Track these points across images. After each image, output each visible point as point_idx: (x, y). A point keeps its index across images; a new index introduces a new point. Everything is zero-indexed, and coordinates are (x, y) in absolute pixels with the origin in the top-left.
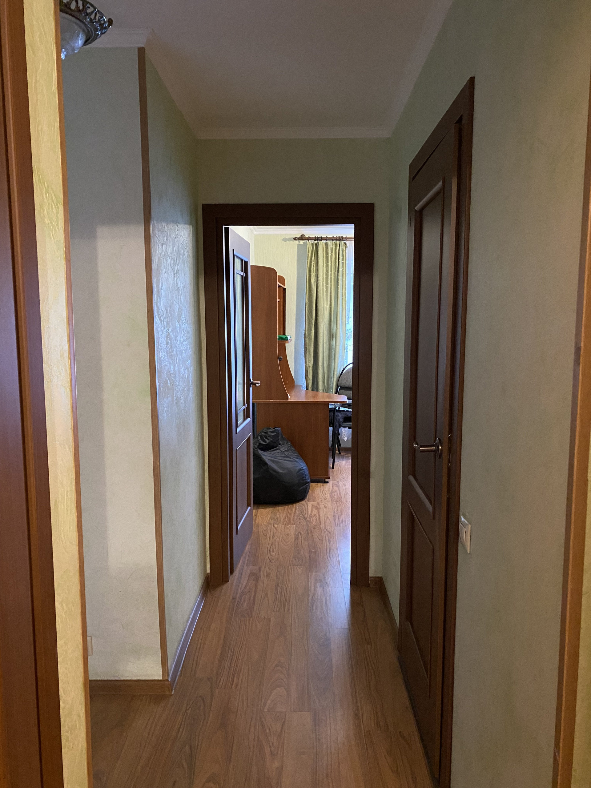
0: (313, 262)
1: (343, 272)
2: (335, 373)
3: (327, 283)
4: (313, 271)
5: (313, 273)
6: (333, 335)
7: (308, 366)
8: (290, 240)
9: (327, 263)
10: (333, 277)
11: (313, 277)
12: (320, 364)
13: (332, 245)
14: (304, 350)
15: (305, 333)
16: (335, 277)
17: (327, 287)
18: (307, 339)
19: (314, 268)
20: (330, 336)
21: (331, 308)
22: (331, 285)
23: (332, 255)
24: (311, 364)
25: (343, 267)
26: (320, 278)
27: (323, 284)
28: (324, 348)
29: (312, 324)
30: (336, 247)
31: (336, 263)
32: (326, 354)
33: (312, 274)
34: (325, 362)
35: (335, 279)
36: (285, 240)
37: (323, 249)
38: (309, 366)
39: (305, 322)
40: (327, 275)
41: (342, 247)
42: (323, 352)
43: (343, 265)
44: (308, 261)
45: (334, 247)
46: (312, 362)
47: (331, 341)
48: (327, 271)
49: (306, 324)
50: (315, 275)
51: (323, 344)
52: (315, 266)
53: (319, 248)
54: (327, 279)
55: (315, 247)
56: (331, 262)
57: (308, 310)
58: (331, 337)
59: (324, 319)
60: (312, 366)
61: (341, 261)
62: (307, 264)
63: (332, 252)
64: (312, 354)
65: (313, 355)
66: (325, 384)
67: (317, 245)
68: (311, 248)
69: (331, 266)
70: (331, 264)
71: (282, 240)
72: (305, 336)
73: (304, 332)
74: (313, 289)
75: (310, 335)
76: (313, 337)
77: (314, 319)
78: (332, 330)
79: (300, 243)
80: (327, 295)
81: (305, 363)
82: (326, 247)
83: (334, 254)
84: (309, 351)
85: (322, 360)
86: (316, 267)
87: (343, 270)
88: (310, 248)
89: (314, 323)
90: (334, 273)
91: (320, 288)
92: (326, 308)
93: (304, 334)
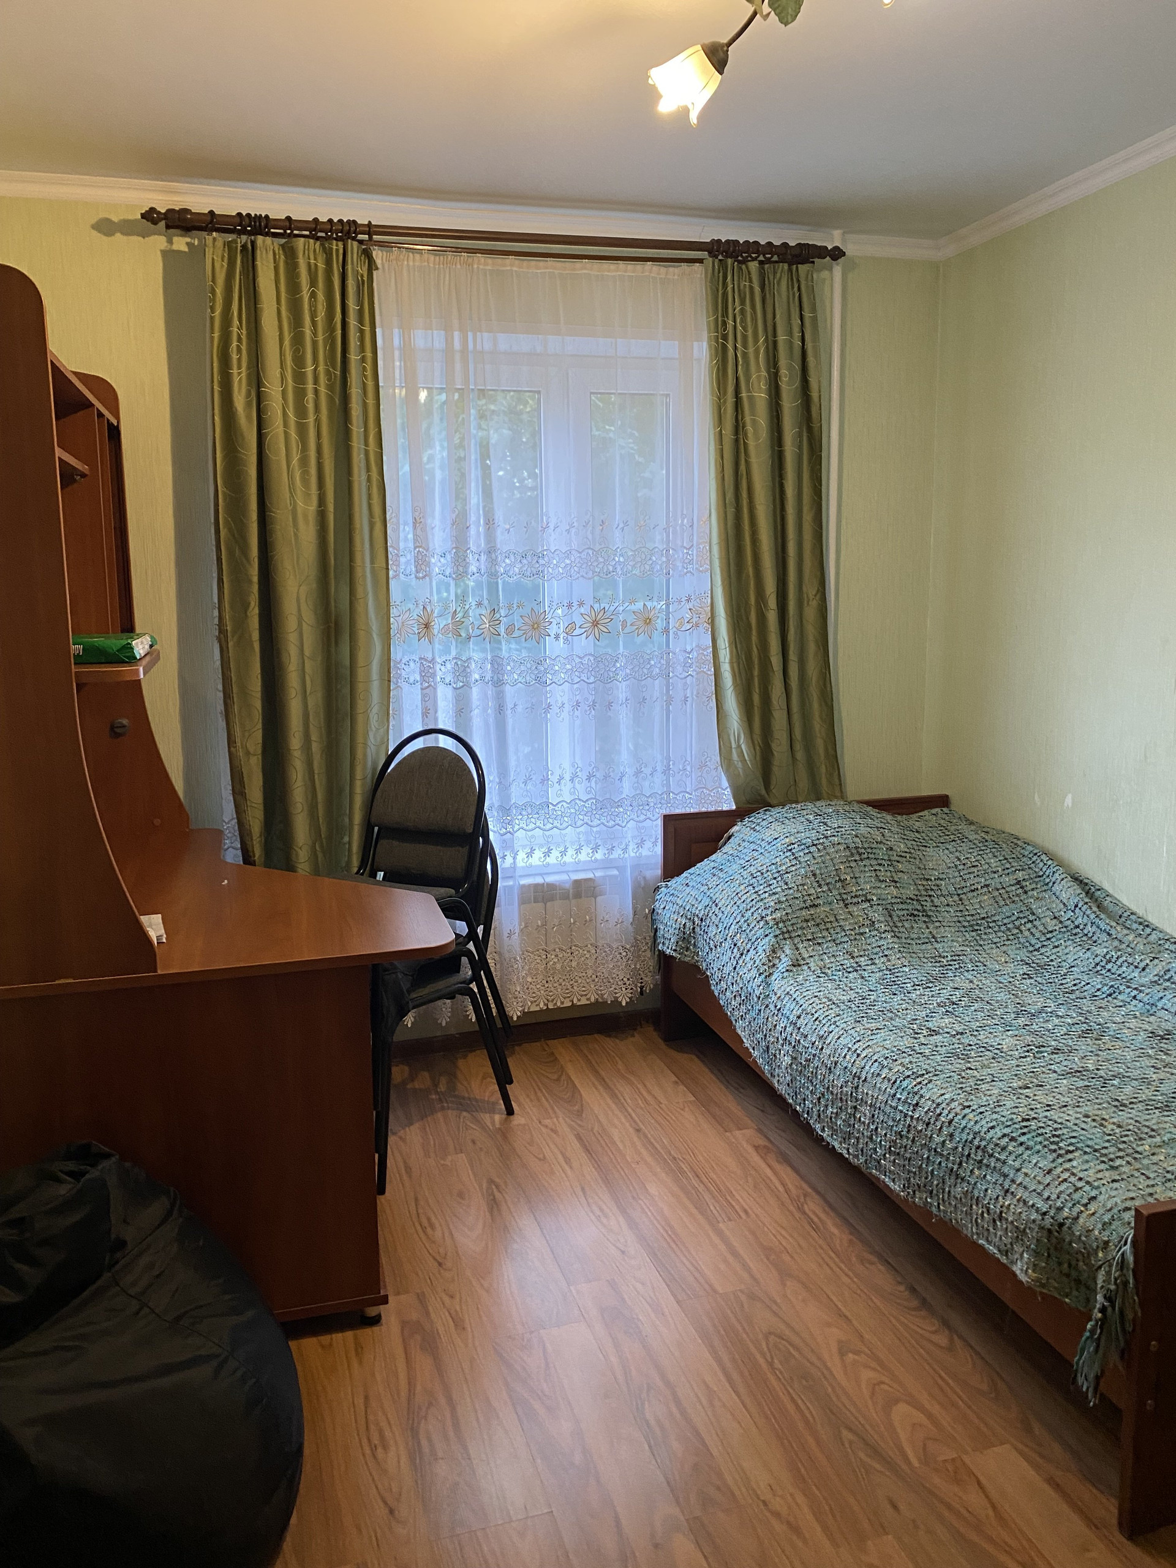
0: (236, 322)
1: (364, 369)
2: (359, 775)
3: (301, 412)
4: (239, 360)
5: (239, 367)
6: (337, 624)
7: (241, 754)
8: (126, 228)
9: (295, 328)
10: (323, 390)
11: (240, 388)
12: (295, 743)
13: (312, 256)
14: (220, 687)
15: (220, 618)
16: (330, 387)
17: (302, 430)
18: (231, 644)
19: (244, 348)
20: (329, 627)
21: (322, 514)
22: (318, 421)
23: (313, 295)
24: (254, 740)
25: (362, 348)
26: (273, 389)
27: (285, 414)
28: (308, 678)
29: (250, 582)
30: (328, 262)
31: (330, 328)
32: (316, 700)
33: (235, 371)
34: (314, 737)
35: (330, 399)
36: (105, 227)
37: (276, 269)
38: (248, 753)
39: (215, 575)
40: (299, 378)
41: (356, 266)
42: (305, 691)
43: (362, 339)
44: (212, 319)
45: (321, 266)
46: (258, 735)
47: (333, 650)
48: (299, 361)
49: (220, 581)
50: (249, 376)
51: (304, 662)
52: (244, 337)
53: (258, 263)
54: (300, 394)
55: (242, 262)
56: (314, 323)
57: (226, 522)
58: (333, 630)
59: (298, 558)
60: (259, 751)
61: (352, 322)
62: (212, 331)
63: (313, 283)
64: (258, 704)
65: (260, 709)
66: (321, 820)
67: (250, 254)
68: (225, 265)
69: (315, 344)
70: (315, 334)
71: (94, 227)
72: (220, 632)
73: (216, 613)
74: (242, 435)
75: (241, 623)
76: (256, 636)
77: (256, 560)
78: (333, 603)
79: (175, 247)
80: (304, 461)
81: (231, 742)
82: (286, 263)
83: (321, 296)
84: (244, 692)
85: (301, 729)
86: (249, 344)
87: (363, 360)
88: (217, 265)
89: (255, 579)
90: (328, 373)
91: (276, 427)
92: (305, 516)
93: (216, 621)
